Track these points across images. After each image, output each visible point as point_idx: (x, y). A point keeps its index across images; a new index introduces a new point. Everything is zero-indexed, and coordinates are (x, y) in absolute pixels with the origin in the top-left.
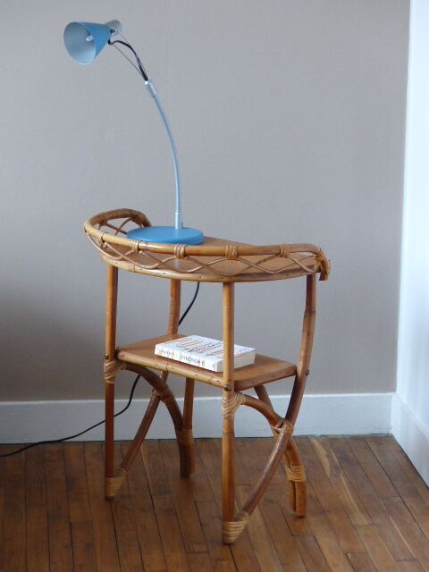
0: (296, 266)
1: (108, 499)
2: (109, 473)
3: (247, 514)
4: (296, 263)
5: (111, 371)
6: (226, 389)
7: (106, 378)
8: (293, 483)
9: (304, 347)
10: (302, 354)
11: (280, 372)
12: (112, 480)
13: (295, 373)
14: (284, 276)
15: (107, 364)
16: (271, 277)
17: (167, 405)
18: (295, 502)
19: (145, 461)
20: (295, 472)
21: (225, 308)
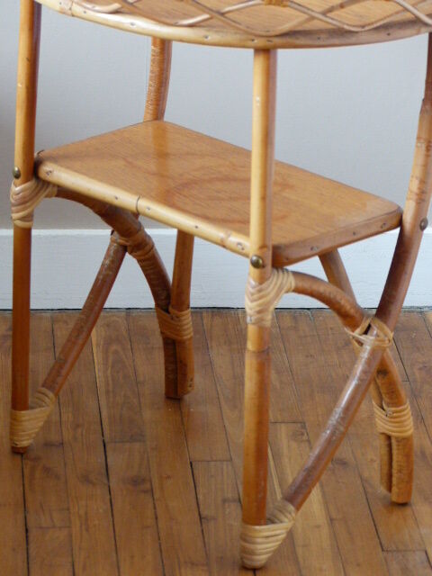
0: (408, 16)
1: (18, 452)
2: (19, 401)
3: (291, 508)
4: (406, 10)
5: (24, 202)
6: (256, 265)
7: (15, 216)
8: (389, 438)
9: (418, 172)
10: (415, 186)
11: (367, 225)
12: (25, 415)
13: (400, 224)
14: (383, 35)
15: (17, 188)
16: (353, 39)
17: (139, 261)
18: (390, 476)
19: (98, 357)
20: (393, 418)
21: (257, 100)
